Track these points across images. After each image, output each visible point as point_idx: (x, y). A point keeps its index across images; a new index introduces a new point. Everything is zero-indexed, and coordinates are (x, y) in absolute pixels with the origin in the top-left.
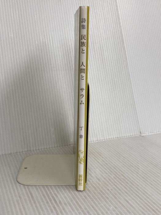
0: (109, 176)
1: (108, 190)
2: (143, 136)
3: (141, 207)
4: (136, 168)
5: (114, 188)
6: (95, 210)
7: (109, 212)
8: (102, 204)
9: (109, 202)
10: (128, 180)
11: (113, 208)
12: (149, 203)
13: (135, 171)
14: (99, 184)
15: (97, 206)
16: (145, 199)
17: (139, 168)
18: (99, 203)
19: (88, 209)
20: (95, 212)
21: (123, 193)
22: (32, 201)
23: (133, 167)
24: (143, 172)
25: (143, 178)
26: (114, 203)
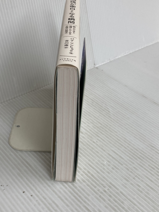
0: (88, 126)
1: (94, 142)
2: (97, 68)
3: (128, 156)
4: (107, 111)
5: (98, 139)
6: (93, 168)
7: (105, 168)
8: (96, 161)
9: (100, 156)
10: (106, 127)
11: (106, 162)
12: (132, 150)
13: (107, 115)
14: (83, 137)
15: (93, 163)
16: (128, 147)
17: (109, 112)
18: (94, 160)
19: (88, 169)
20: (94, 170)
21: (107, 143)
22: (34, 172)
23: (104, 111)
24: (114, 115)
25: (117, 123)
26: (105, 156)
